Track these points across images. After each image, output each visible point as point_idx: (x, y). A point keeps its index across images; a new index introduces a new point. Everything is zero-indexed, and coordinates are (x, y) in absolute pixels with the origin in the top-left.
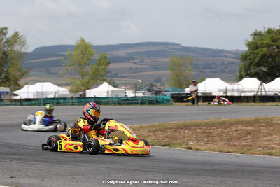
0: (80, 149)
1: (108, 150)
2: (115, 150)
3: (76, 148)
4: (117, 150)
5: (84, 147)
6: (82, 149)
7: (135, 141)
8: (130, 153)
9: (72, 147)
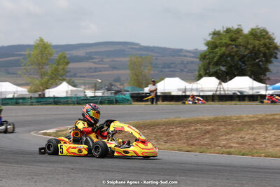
0: (85, 152)
1: (118, 152)
2: (124, 152)
3: (80, 151)
4: (127, 152)
5: (89, 150)
6: (86, 153)
7: (143, 142)
8: (140, 155)
9: (76, 151)
